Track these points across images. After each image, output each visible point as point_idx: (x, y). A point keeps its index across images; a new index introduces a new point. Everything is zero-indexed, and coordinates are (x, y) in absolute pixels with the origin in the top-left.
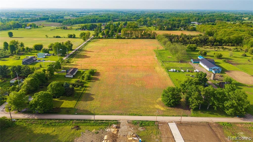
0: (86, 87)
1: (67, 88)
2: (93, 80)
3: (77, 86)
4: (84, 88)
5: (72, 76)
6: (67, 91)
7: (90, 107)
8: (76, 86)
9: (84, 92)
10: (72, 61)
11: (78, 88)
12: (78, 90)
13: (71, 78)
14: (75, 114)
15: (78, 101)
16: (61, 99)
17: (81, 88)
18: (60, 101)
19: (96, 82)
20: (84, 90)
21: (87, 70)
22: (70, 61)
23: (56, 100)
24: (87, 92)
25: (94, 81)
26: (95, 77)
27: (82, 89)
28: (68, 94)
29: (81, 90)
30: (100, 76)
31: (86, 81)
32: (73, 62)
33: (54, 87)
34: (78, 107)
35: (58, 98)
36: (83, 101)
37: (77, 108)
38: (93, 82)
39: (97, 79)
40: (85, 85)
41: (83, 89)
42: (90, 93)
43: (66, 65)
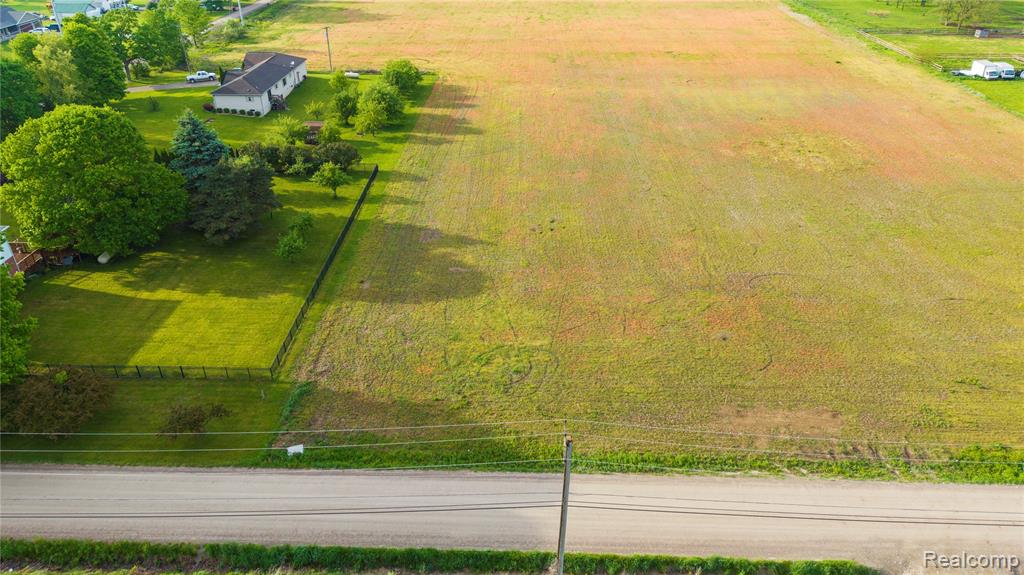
0: (374, 174)
1: (201, 170)
2: (428, 131)
3: (299, 166)
4: (364, 182)
5: (261, 104)
6: (205, 205)
7: (452, 362)
8: (292, 162)
9: (367, 212)
10: (266, 34)
11: (313, 186)
12: (309, 199)
13: (253, 115)
14: (276, 460)
15: (311, 298)
16: (151, 279)
17: (334, 184)
18: (132, 299)
19: (455, 147)
20: (361, 201)
21: (367, 72)
22: (251, 33)
23: (100, 282)
24: (389, 213)
25: (434, 135)
26: (439, 112)
27: (341, 191)
28: (214, 226)
29: (337, 200)
30: (470, 106)
31: (369, 138)
32: (273, 38)
33: (60, 146)
34: (316, 362)
35: (116, 262)
36: (360, 296)
37: (303, 378)
38: (426, 141)
39: (452, 127)
40: (367, 162)
41: (351, 191)
42: (423, 221)
43: (230, 51)
